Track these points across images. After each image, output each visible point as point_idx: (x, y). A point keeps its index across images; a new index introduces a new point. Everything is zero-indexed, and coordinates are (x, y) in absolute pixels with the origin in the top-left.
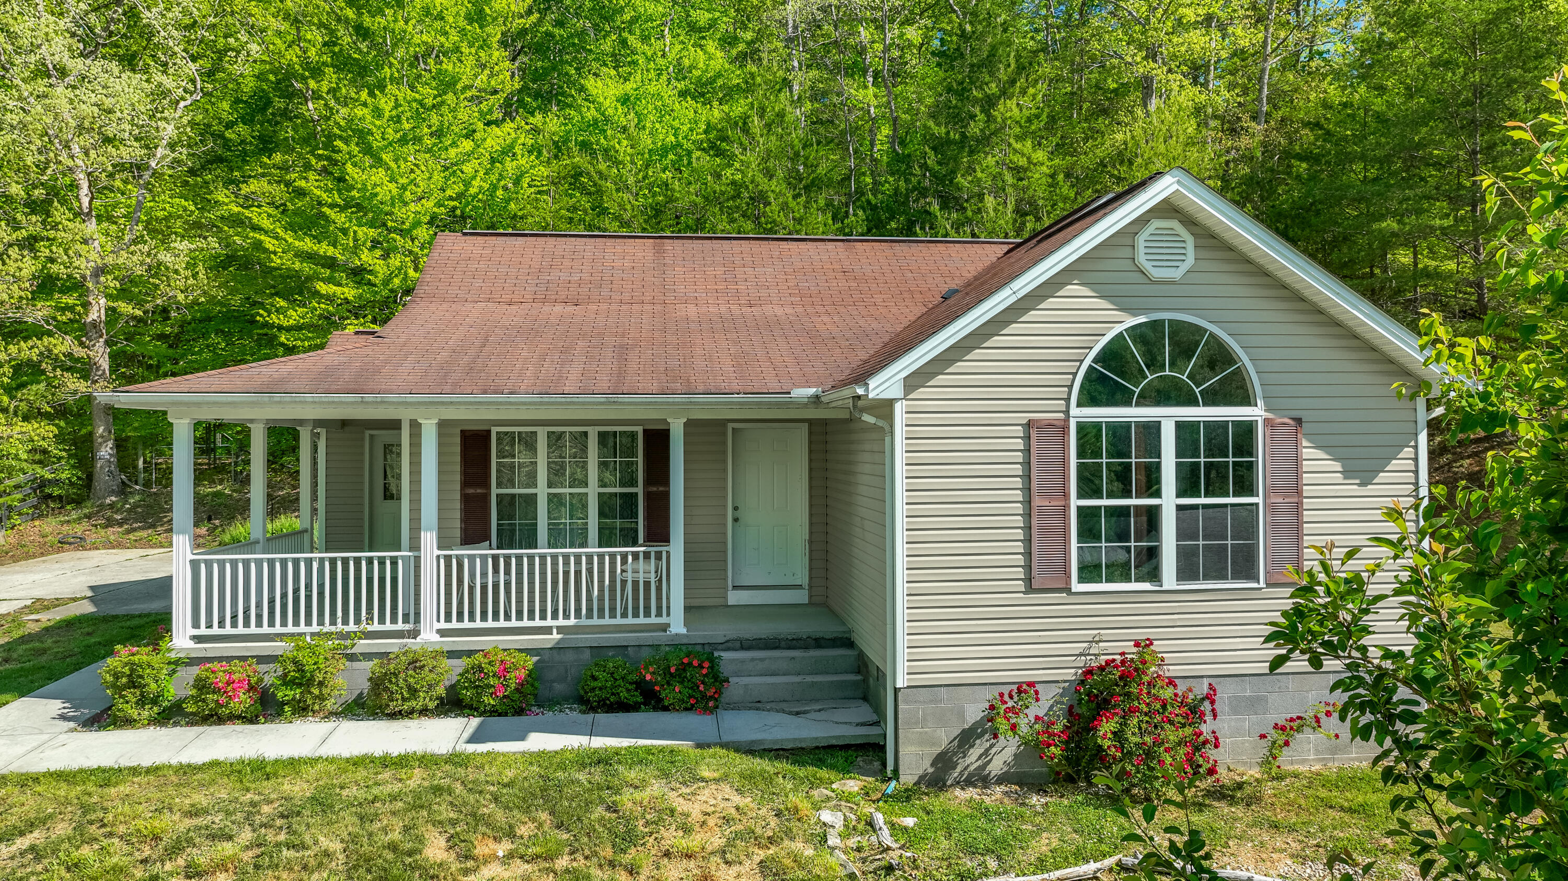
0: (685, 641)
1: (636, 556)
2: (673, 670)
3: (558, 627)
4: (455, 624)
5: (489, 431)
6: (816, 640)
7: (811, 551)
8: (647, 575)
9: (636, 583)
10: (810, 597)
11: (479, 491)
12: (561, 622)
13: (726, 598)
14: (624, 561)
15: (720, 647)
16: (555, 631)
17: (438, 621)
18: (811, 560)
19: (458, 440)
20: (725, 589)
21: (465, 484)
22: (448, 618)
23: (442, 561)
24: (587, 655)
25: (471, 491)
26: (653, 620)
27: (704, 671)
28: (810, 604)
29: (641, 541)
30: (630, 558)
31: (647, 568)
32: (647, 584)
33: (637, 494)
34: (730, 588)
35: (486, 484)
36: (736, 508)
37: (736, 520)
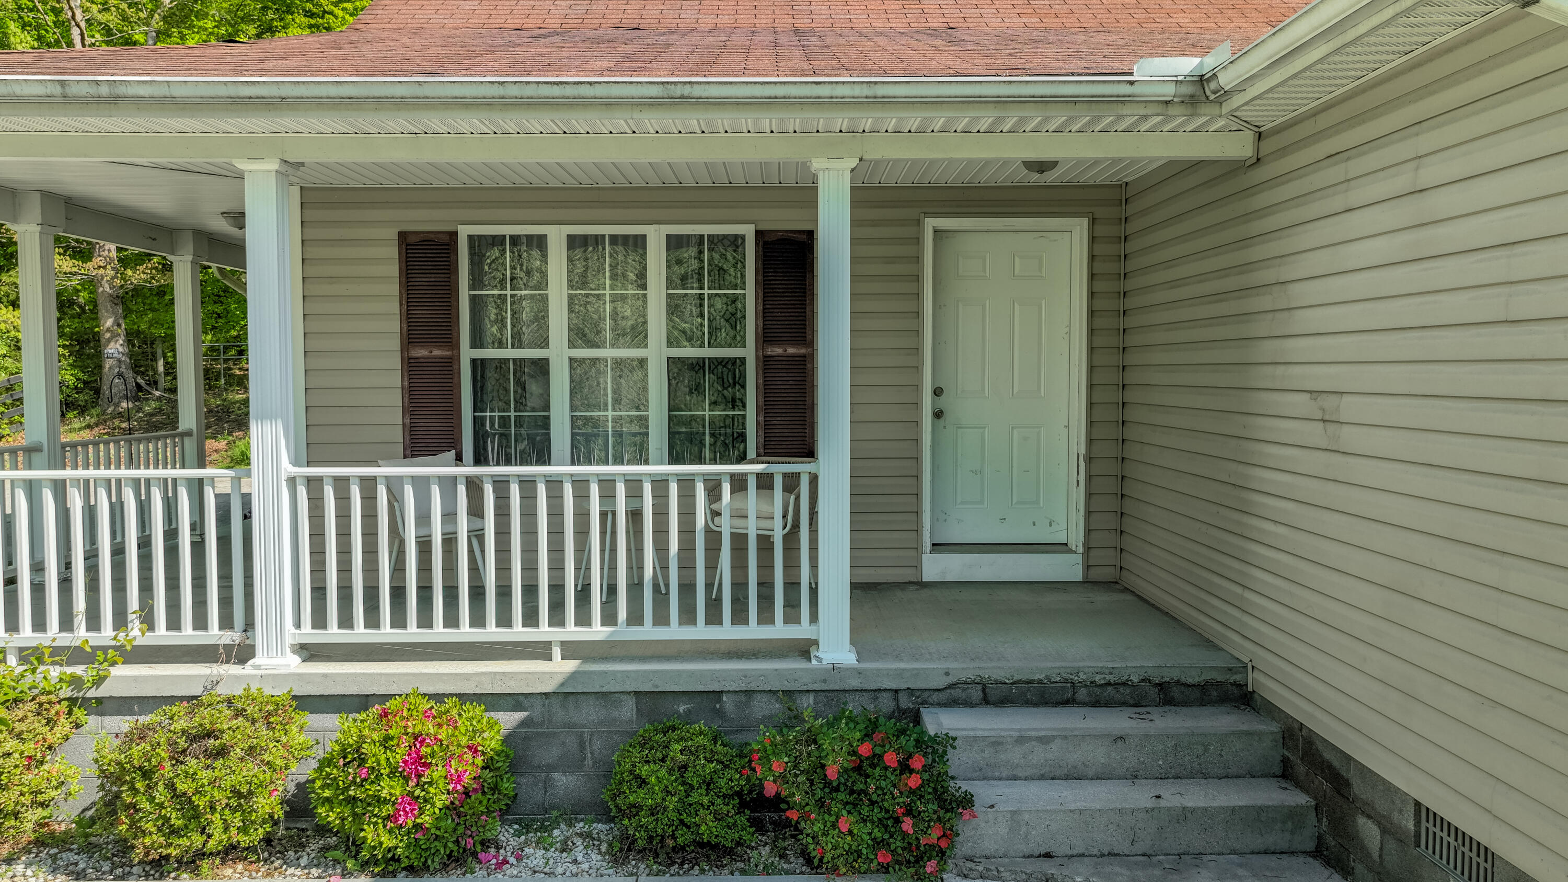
0: (854, 683)
1: (739, 483)
2: (832, 772)
3: (564, 644)
4: (334, 633)
5: (454, 235)
6: (1161, 686)
7: (1089, 477)
8: (765, 524)
9: (740, 541)
10: (1087, 567)
11: (437, 352)
12: (572, 631)
13: (918, 567)
14: (714, 493)
15: (935, 697)
16: (557, 652)
17: (298, 625)
18: (1089, 495)
19: (393, 252)
20: (918, 549)
21: (410, 338)
22: (319, 621)
23: (302, 492)
24: (628, 710)
25: (421, 352)
26: (779, 631)
27: (913, 781)
28: (1088, 583)
29: (751, 453)
30: (726, 488)
31: (765, 508)
32: (765, 543)
33: (743, 361)
34: (927, 547)
35: (450, 339)
36: (937, 392)
37: (938, 414)
